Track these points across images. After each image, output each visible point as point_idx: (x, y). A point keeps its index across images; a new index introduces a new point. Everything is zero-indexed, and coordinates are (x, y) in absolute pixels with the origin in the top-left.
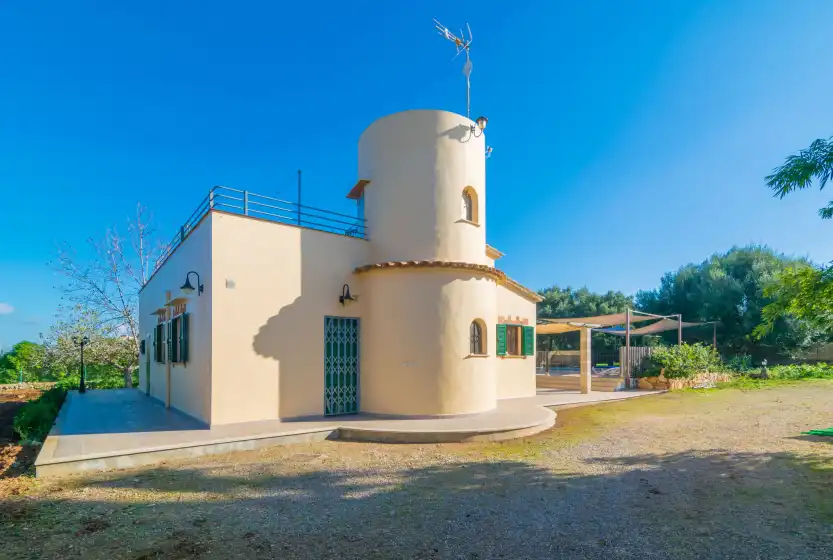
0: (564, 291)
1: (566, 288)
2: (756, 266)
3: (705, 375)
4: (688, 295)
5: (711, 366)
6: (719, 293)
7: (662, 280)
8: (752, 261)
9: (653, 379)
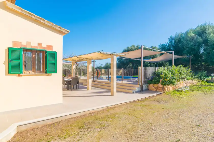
0: (136, 46)
1: (137, 45)
2: (208, 31)
3: (185, 82)
4: (179, 45)
5: (188, 77)
6: (191, 43)
7: (169, 39)
8: (206, 29)
9: (156, 86)
